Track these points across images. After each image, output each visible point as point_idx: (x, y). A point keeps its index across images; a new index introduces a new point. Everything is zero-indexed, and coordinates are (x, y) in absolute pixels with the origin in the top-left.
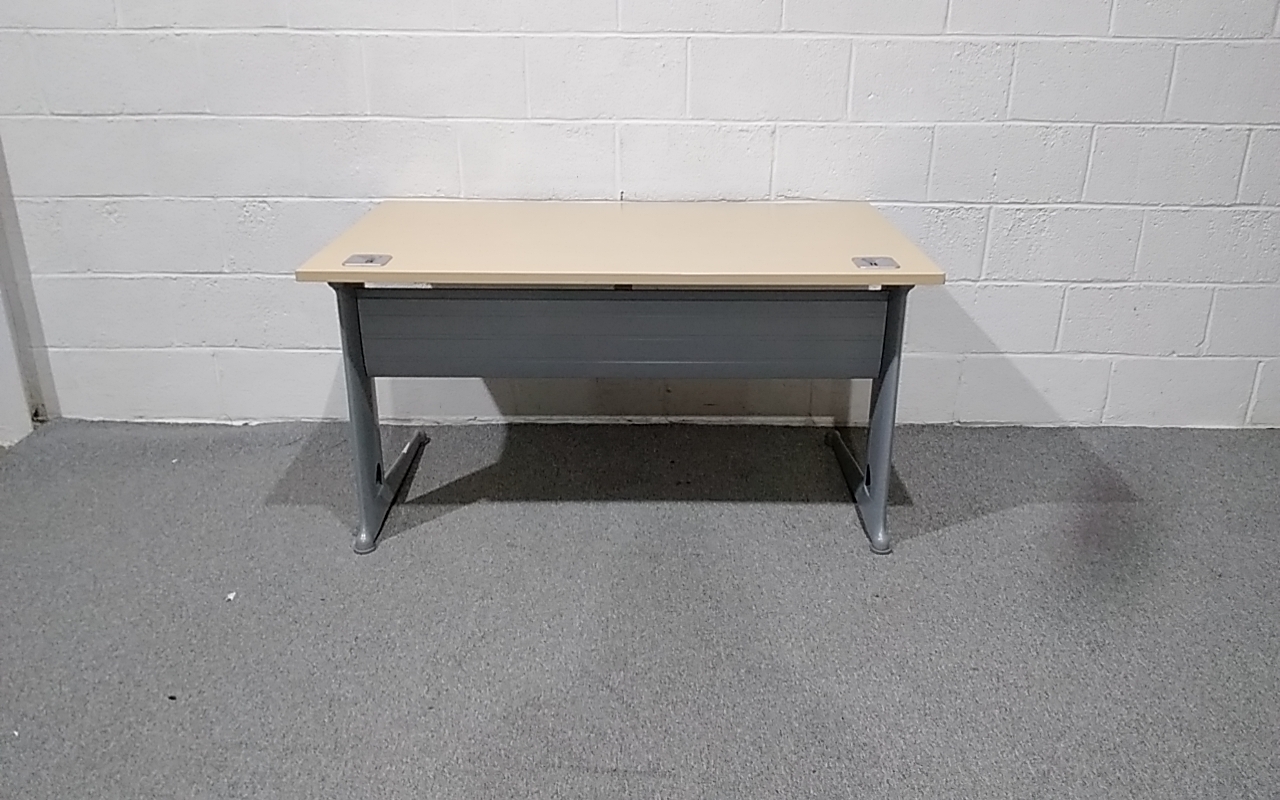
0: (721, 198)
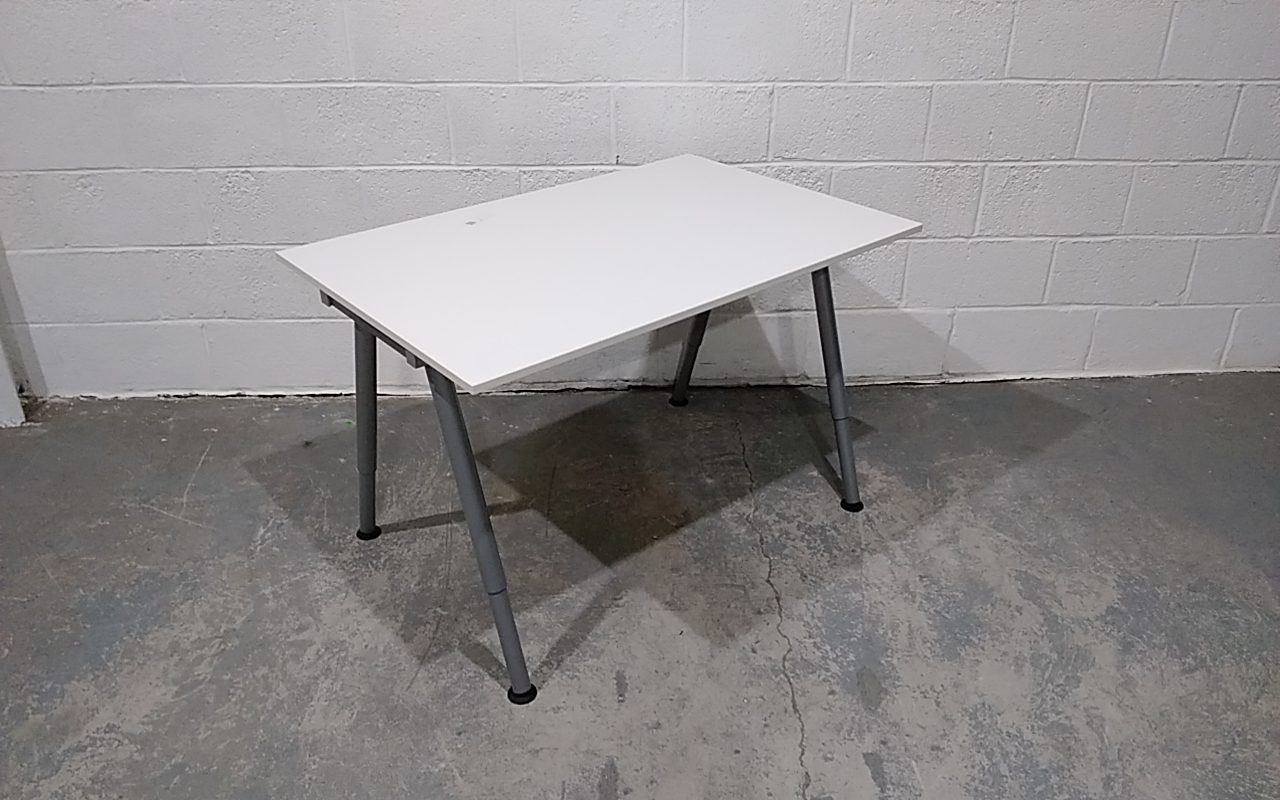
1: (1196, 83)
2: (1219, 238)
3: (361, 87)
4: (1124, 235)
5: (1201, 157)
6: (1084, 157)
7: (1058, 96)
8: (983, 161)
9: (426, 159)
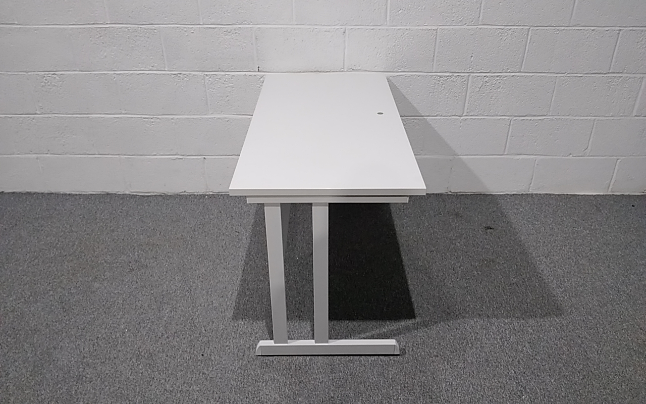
0: (315, 70)
1: (593, 28)
2: (608, 118)
3: (113, 27)
4: (551, 116)
5: (596, 71)
6: (526, 71)
7: (511, 35)
8: (468, 73)
9: (151, 67)
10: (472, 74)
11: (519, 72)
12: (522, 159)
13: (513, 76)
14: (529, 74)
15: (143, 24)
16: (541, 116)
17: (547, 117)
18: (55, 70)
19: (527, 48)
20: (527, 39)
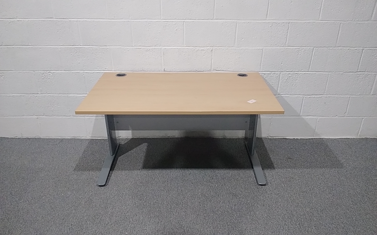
0: (196, 70)
1: (348, 48)
2: (357, 96)
3: (84, 47)
4: (326, 95)
5: (350, 71)
6: (312, 71)
7: (304, 52)
8: (280, 72)
9: (104, 69)
10: (282, 73)
11: (308, 71)
12: (310, 118)
13: (305, 74)
14: (313, 73)
15: (101, 46)
16: (320, 95)
17: (323, 96)
18: (50, 70)
19: (312, 58)
20: (313, 53)
